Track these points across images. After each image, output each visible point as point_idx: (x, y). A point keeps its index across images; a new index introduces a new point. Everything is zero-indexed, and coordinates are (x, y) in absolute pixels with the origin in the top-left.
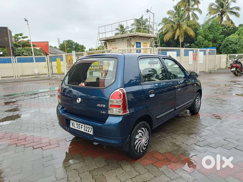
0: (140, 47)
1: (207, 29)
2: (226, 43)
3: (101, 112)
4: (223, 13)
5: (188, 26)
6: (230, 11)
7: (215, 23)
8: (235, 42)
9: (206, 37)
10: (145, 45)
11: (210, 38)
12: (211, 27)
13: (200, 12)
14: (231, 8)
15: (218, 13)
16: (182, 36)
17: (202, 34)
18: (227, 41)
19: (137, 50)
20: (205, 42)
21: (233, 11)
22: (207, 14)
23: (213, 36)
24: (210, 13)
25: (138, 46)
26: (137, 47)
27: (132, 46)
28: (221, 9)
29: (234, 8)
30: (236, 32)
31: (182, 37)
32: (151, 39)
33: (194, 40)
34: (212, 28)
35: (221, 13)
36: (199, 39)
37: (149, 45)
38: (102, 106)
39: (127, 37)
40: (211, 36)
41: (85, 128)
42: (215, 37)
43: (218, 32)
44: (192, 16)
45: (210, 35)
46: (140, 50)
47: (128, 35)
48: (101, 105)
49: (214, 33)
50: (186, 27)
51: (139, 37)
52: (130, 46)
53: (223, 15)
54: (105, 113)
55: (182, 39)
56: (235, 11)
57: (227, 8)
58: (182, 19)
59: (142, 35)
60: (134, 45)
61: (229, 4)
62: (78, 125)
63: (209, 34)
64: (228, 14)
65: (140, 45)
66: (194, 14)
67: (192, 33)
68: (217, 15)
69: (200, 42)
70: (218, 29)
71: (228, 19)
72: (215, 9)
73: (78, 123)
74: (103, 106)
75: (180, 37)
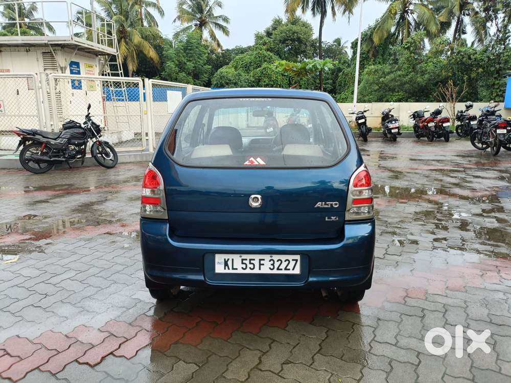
0: (79, 73)
1: (182, 49)
2: (221, 81)
3: (327, 219)
4: (202, 24)
5: (143, 38)
6: (214, 21)
7: (194, 41)
8: (234, 81)
9: (181, 66)
10: (89, 71)
11: (188, 68)
12: (189, 48)
13: (162, 13)
14: (216, 17)
15: (194, 22)
16: (133, 57)
17: (173, 58)
18: (221, 78)
19: (73, 81)
20: (181, 76)
21: (219, 22)
22: (175, 19)
23: (193, 65)
24: (179, 18)
25: (74, 71)
26: (72, 72)
27: (59, 69)
28: (198, 16)
29: (220, 17)
30: (231, 63)
31: (134, 61)
32: (99, 56)
33: (158, 69)
34: (190, 50)
35: (199, 23)
36: (170, 68)
37: (97, 70)
38: (329, 206)
39: (46, 45)
40: (190, 65)
41: (273, 265)
42: (197, 69)
43: (202, 58)
44: (146, 17)
45: (188, 63)
46: (80, 82)
47: (49, 41)
48: (327, 203)
49: (195, 60)
50: (141, 39)
51: (78, 50)
52: (53, 69)
53: (203, 28)
54: (337, 219)
55: (133, 65)
56: (221, 22)
57: (209, 15)
58: (128, 20)
59: (86, 46)
60: (65, 68)
61: (211, 7)
62: (247, 262)
63: (186, 61)
64: (211, 26)
65: (78, 69)
66: (149, 14)
67: (152, 54)
68: (193, 25)
69: (170, 74)
70: (201, 53)
71: (213, 36)
72: (188, 13)
73: (244, 256)
74: (331, 205)
75: (129, 59)
